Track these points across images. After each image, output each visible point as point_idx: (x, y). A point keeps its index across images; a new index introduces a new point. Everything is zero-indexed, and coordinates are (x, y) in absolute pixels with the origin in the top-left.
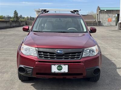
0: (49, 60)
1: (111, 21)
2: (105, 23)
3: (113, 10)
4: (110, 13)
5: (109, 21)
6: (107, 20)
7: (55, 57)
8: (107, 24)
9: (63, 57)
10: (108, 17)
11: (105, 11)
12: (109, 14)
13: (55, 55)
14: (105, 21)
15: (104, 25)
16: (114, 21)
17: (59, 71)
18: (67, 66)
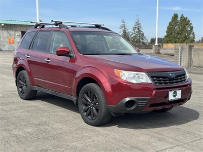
0: (164, 86)
1: (13, 43)
2: (4, 46)
3: (15, 25)
4: (11, 29)
5: (10, 43)
6: (8, 40)
7: (168, 81)
8: (8, 48)
9: (174, 81)
10: (9, 35)
11: (3, 25)
12: (9, 31)
13: (167, 79)
14: (3, 42)
15: (3, 49)
16: (19, 42)
17: (174, 98)
18: (180, 91)
